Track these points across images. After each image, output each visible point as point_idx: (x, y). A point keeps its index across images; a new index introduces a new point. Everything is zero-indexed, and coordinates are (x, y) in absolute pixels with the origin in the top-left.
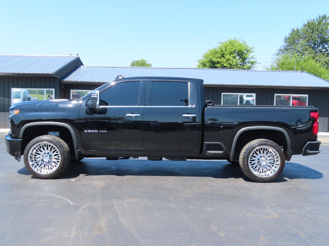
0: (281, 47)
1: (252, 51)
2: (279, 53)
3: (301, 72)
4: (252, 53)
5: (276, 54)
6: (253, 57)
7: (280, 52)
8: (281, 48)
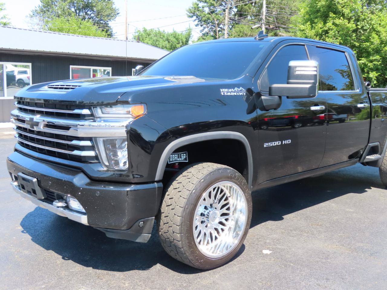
0: (36, 7)
1: (3, 8)
2: (33, 14)
3: (137, 42)
4: (3, 10)
5: (29, 16)
6: (6, 16)
7: (35, 14)
8: (36, 9)
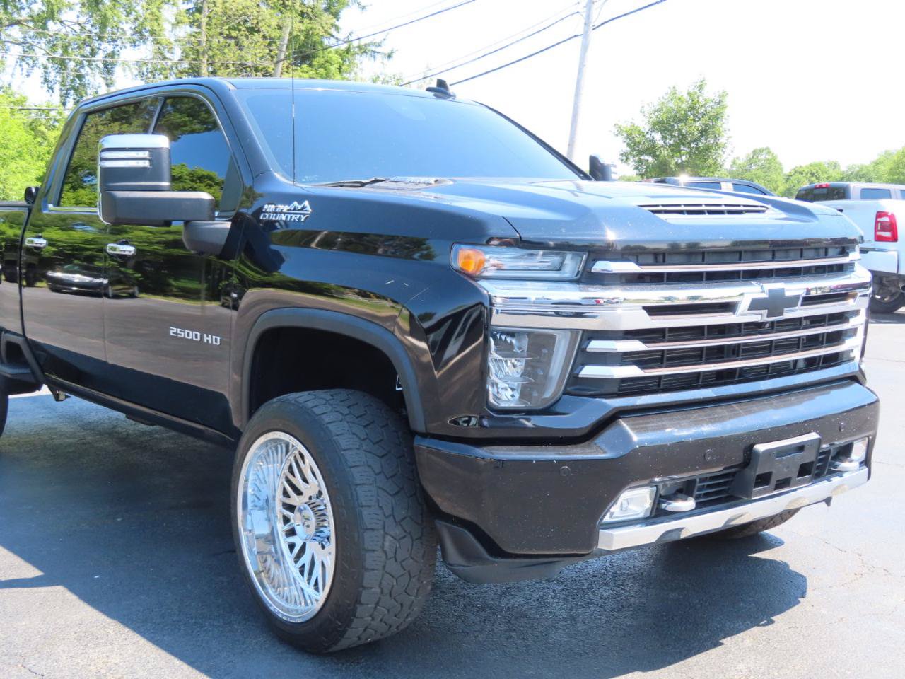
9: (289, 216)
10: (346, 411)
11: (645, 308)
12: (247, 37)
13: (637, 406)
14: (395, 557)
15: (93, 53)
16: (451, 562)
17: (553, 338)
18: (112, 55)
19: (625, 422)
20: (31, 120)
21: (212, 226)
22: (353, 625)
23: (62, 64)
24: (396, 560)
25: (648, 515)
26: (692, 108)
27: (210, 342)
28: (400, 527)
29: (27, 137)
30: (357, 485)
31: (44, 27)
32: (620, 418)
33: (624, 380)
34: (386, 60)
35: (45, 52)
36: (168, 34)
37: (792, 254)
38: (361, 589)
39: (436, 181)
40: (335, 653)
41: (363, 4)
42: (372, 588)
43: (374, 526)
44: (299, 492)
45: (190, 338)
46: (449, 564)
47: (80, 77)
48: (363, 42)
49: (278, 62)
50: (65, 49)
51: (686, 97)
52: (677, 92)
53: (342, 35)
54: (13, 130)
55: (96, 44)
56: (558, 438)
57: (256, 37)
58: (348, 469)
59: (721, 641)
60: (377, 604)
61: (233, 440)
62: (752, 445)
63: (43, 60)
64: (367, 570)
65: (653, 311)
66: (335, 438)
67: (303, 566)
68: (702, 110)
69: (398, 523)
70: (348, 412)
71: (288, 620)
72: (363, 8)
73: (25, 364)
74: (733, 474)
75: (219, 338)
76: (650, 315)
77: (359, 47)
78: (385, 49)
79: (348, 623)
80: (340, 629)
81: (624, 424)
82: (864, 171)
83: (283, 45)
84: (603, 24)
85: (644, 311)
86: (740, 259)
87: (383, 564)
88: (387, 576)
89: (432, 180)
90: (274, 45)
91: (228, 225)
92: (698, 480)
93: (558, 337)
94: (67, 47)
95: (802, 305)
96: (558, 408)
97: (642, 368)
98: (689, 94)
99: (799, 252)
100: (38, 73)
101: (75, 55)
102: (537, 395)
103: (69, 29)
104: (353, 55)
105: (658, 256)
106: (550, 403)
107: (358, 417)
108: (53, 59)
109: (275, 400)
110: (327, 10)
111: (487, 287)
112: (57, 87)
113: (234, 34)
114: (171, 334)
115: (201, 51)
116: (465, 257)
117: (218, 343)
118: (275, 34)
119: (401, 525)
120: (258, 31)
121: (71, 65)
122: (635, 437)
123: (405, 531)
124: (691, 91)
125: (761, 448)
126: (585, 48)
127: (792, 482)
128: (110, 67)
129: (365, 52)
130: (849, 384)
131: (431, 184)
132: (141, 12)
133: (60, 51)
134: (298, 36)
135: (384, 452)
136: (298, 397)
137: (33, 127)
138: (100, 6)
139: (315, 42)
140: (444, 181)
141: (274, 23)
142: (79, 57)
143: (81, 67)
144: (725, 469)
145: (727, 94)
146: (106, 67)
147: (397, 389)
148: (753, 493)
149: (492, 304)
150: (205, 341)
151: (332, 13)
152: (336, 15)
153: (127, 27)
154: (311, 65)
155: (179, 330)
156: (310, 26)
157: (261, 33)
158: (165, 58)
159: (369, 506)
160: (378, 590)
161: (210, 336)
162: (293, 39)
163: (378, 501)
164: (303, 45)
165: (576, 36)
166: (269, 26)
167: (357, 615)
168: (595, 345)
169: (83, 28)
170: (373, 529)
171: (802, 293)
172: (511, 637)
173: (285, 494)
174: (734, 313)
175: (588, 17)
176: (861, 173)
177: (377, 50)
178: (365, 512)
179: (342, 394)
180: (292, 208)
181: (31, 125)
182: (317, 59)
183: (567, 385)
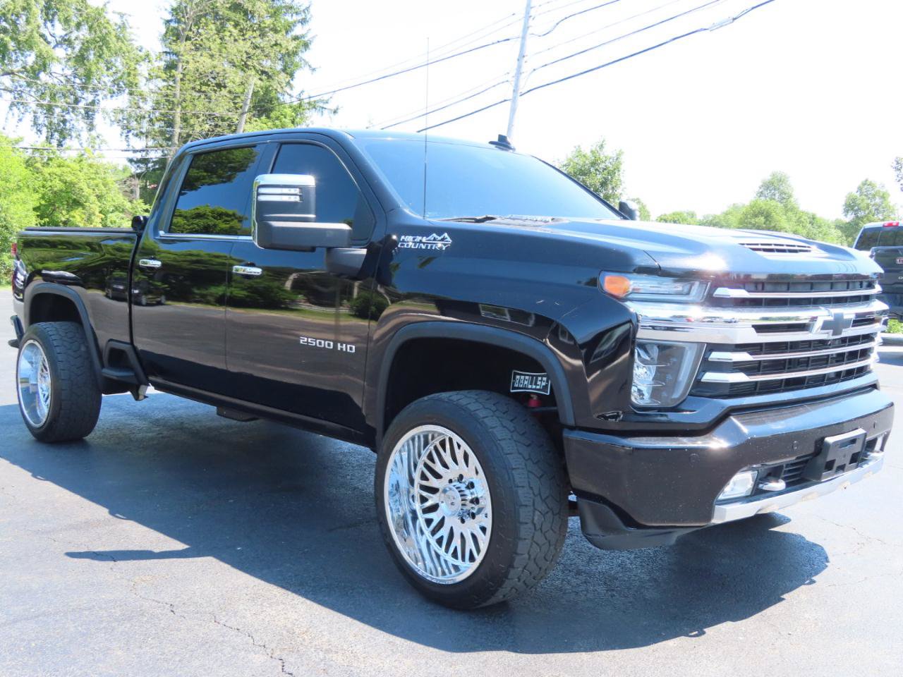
9: (429, 245)
10: (494, 408)
11: (753, 326)
12: (215, 91)
13: (744, 405)
14: (541, 529)
15: (77, 101)
16: (590, 533)
17: (683, 349)
18: (93, 103)
19: (737, 418)
20: (27, 158)
21: (349, 253)
22: (504, 586)
23: (50, 110)
24: (542, 531)
25: (749, 494)
26: (593, 164)
27: (344, 350)
28: (544, 504)
29: (26, 172)
30: (513, 469)
31: (36, 77)
32: (731, 415)
33: (733, 385)
34: (332, 115)
35: (34, 99)
36: (144, 87)
37: (839, 286)
38: (514, 555)
39: (553, 219)
40: (482, 608)
41: (313, 67)
42: (522, 554)
43: (527, 503)
44: (438, 476)
45: (323, 346)
46: (587, 534)
47: (64, 122)
48: (312, 100)
49: (243, 114)
50: (53, 97)
51: (589, 154)
52: (582, 150)
53: (295, 93)
54: (14, 166)
55: (79, 93)
56: (686, 431)
57: (224, 92)
58: (504, 456)
59: (782, 597)
60: (525, 568)
61: (362, 433)
62: (823, 439)
63: (33, 106)
64: (520, 539)
65: (760, 329)
66: (491, 430)
67: (442, 537)
68: (602, 166)
69: (544, 501)
70: (495, 409)
71: (438, 582)
72: (314, 70)
73: (128, 367)
74: (806, 462)
75: (354, 347)
76: (758, 332)
77: (309, 103)
78: (331, 106)
79: (500, 584)
80: (491, 589)
81: (733, 419)
82: (717, 220)
83: (247, 100)
84: (529, 91)
85: (753, 329)
86: (788, 289)
87: (532, 535)
88: (534, 545)
89: (549, 219)
90: (238, 99)
91: (364, 252)
92: (785, 466)
93: (687, 348)
94: (55, 95)
95: (853, 326)
96: (683, 407)
97: (748, 375)
98: (592, 152)
99: (846, 285)
100: (29, 118)
101: (61, 102)
102: (666, 395)
103: (56, 81)
104: (303, 110)
105: (759, 285)
106: (678, 403)
107: (504, 413)
108: (41, 106)
109: (426, 398)
110: (284, 70)
111: (633, 307)
112: (44, 130)
113: (204, 88)
114: (301, 342)
115: (176, 102)
116: (612, 283)
117: (354, 351)
118: (239, 90)
119: (546, 503)
120: (225, 87)
121: (57, 111)
122: (745, 429)
123: (548, 508)
124: (594, 149)
125: (830, 440)
126: (513, 110)
127: (846, 468)
128: (90, 113)
129: (314, 107)
130: (871, 391)
131: (548, 222)
132: (120, 67)
133: (48, 99)
134: (258, 91)
135: (529, 442)
136: (450, 396)
137: (29, 163)
138: (85, 61)
139: (272, 98)
140: (561, 219)
141: (238, 80)
142: (65, 104)
143: (67, 114)
144: (798, 458)
145: (623, 153)
146: (87, 113)
147: (512, 391)
148: (823, 477)
149: (638, 321)
150: (339, 349)
151: (287, 74)
152: (292, 75)
153: (107, 80)
154: (268, 117)
155: (310, 339)
156: (268, 83)
157: (228, 89)
158: (139, 107)
159: (523, 487)
160: (527, 556)
161: (344, 345)
162: (255, 93)
163: (529, 482)
164: (262, 100)
165: (505, 101)
166: (234, 83)
167: (509, 577)
168: (715, 356)
169: (68, 81)
170: (526, 506)
171: (853, 317)
172: (614, 595)
173: (424, 477)
174: (811, 332)
175: (517, 86)
176: (714, 222)
177: (325, 106)
178: (520, 491)
179: (485, 395)
180: (432, 239)
181: (27, 162)
182: (274, 112)
183: (692, 389)
